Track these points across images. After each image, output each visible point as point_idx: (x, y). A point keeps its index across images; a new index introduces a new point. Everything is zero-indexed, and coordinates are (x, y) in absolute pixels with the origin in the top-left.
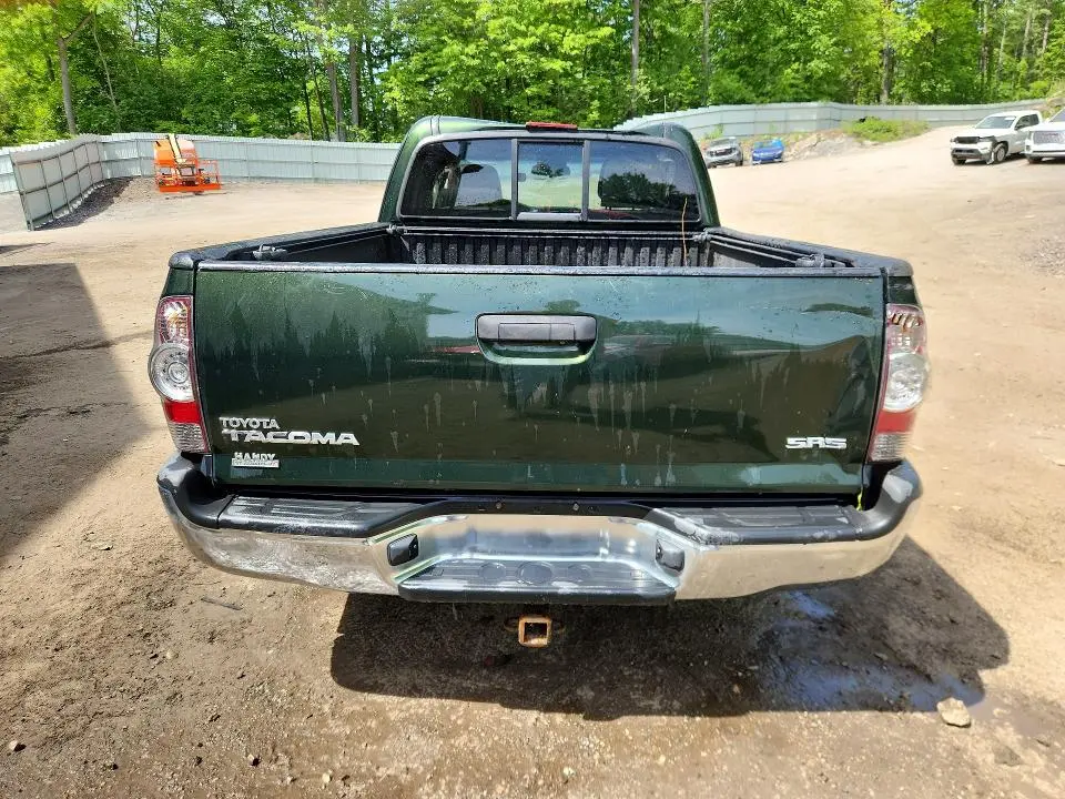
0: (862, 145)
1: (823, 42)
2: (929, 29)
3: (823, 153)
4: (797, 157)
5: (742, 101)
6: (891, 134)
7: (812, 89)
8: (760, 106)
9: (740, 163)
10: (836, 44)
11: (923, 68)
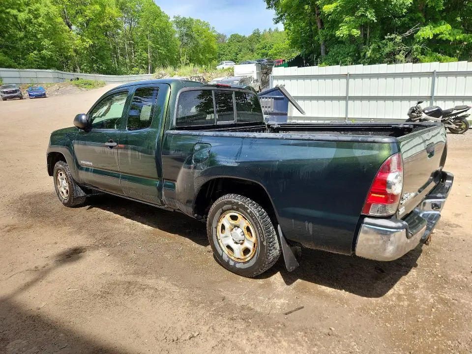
0: (82, 90)
1: (46, 42)
2: (91, 43)
3: (63, 93)
4: (51, 95)
5: (10, 67)
6: (92, 86)
7: (46, 63)
8: (21, 70)
9: (21, 98)
10: (52, 44)
11: (93, 59)
